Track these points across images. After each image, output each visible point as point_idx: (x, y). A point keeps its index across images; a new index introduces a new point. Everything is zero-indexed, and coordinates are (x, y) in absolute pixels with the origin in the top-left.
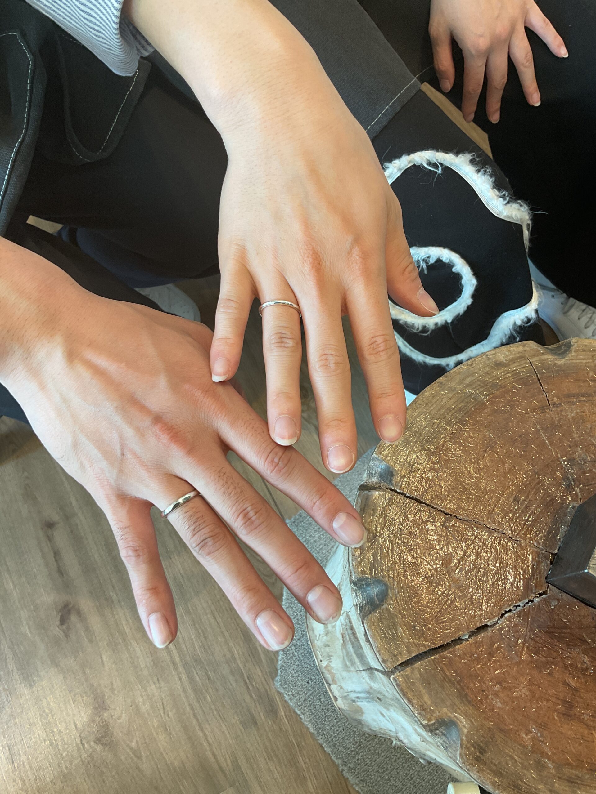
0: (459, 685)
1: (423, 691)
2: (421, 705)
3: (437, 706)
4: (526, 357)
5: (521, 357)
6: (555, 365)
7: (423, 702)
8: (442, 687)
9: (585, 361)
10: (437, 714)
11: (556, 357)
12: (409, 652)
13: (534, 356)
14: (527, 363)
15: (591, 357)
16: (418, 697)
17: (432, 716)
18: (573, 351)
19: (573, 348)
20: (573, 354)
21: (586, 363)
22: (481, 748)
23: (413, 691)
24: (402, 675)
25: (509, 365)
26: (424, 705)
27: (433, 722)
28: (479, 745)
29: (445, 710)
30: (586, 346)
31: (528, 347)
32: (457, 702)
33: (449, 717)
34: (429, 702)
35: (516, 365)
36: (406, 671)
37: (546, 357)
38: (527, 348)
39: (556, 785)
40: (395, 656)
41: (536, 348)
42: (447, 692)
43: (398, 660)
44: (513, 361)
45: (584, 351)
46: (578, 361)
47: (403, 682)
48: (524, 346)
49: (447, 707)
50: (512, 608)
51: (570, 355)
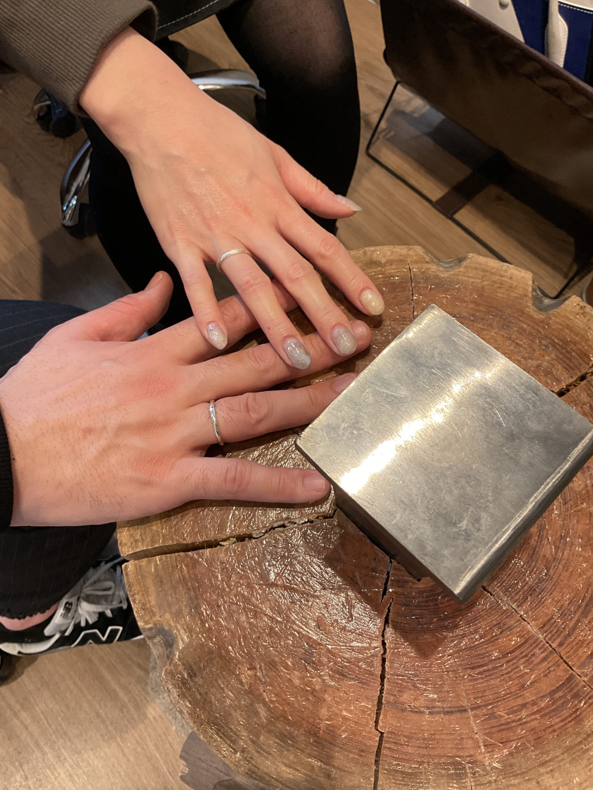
0: (195, 592)
1: (152, 589)
2: (143, 603)
3: (160, 610)
4: (407, 261)
5: (401, 261)
6: (437, 277)
7: (147, 600)
8: (175, 588)
9: (472, 280)
10: (157, 618)
11: (441, 269)
12: (153, 542)
13: (416, 262)
14: (406, 269)
15: (480, 277)
16: (144, 593)
17: (151, 618)
18: (463, 266)
19: (464, 263)
20: (462, 269)
21: (473, 282)
22: (192, 670)
23: (140, 586)
24: (136, 564)
25: (385, 266)
26: (146, 603)
27: (149, 626)
28: (191, 667)
29: (168, 616)
30: (480, 264)
31: (414, 252)
32: (185, 611)
33: (170, 625)
34: (153, 603)
35: (393, 267)
36: (142, 562)
37: (429, 266)
38: (411, 253)
39: (262, 738)
40: (136, 541)
41: (422, 254)
42: (177, 596)
43: (137, 547)
44: (390, 262)
45: (476, 269)
46: (464, 278)
47: (134, 573)
48: (409, 250)
49: (171, 613)
50: (286, 522)
51: (457, 270)
